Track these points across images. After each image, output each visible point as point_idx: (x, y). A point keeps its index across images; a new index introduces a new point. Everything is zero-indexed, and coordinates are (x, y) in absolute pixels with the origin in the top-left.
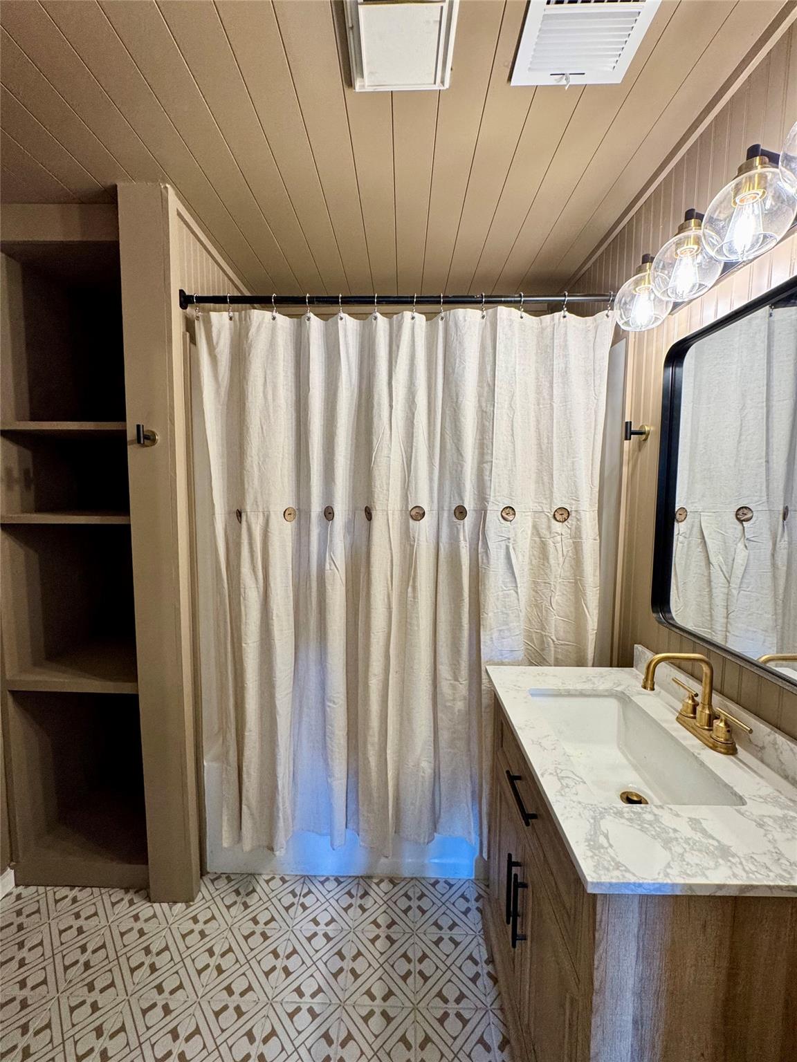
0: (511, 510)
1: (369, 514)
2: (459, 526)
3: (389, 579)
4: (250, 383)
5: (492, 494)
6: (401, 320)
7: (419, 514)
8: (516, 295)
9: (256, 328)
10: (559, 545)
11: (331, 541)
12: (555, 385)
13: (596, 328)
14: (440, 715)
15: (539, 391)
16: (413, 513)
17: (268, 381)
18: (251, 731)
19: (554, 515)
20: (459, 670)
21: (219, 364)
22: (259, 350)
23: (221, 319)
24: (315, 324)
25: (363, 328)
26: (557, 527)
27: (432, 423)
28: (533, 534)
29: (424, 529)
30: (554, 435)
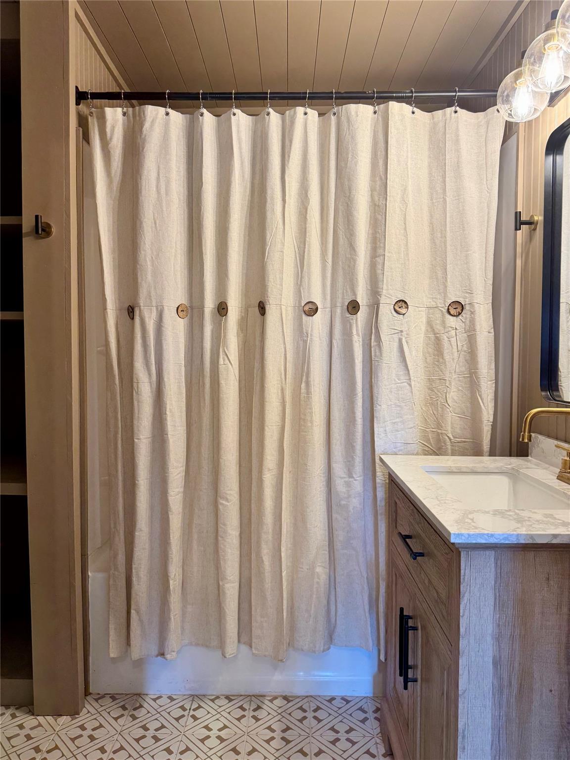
0: (403, 304)
1: (262, 308)
2: (351, 321)
3: (283, 374)
4: (144, 177)
5: (385, 287)
6: (294, 116)
7: (312, 310)
8: (408, 91)
9: (149, 123)
10: (453, 340)
11: (225, 336)
12: (447, 179)
13: (488, 123)
14: (334, 516)
15: (432, 187)
16: (306, 308)
17: (161, 175)
18: (141, 530)
19: (448, 309)
20: (353, 466)
21: (112, 159)
22: (153, 145)
23: (115, 115)
24: (208, 120)
25: (255, 124)
26: (451, 321)
27: (325, 219)
28: (427, 330)
29: (318, 324)
30: (448, 229)
